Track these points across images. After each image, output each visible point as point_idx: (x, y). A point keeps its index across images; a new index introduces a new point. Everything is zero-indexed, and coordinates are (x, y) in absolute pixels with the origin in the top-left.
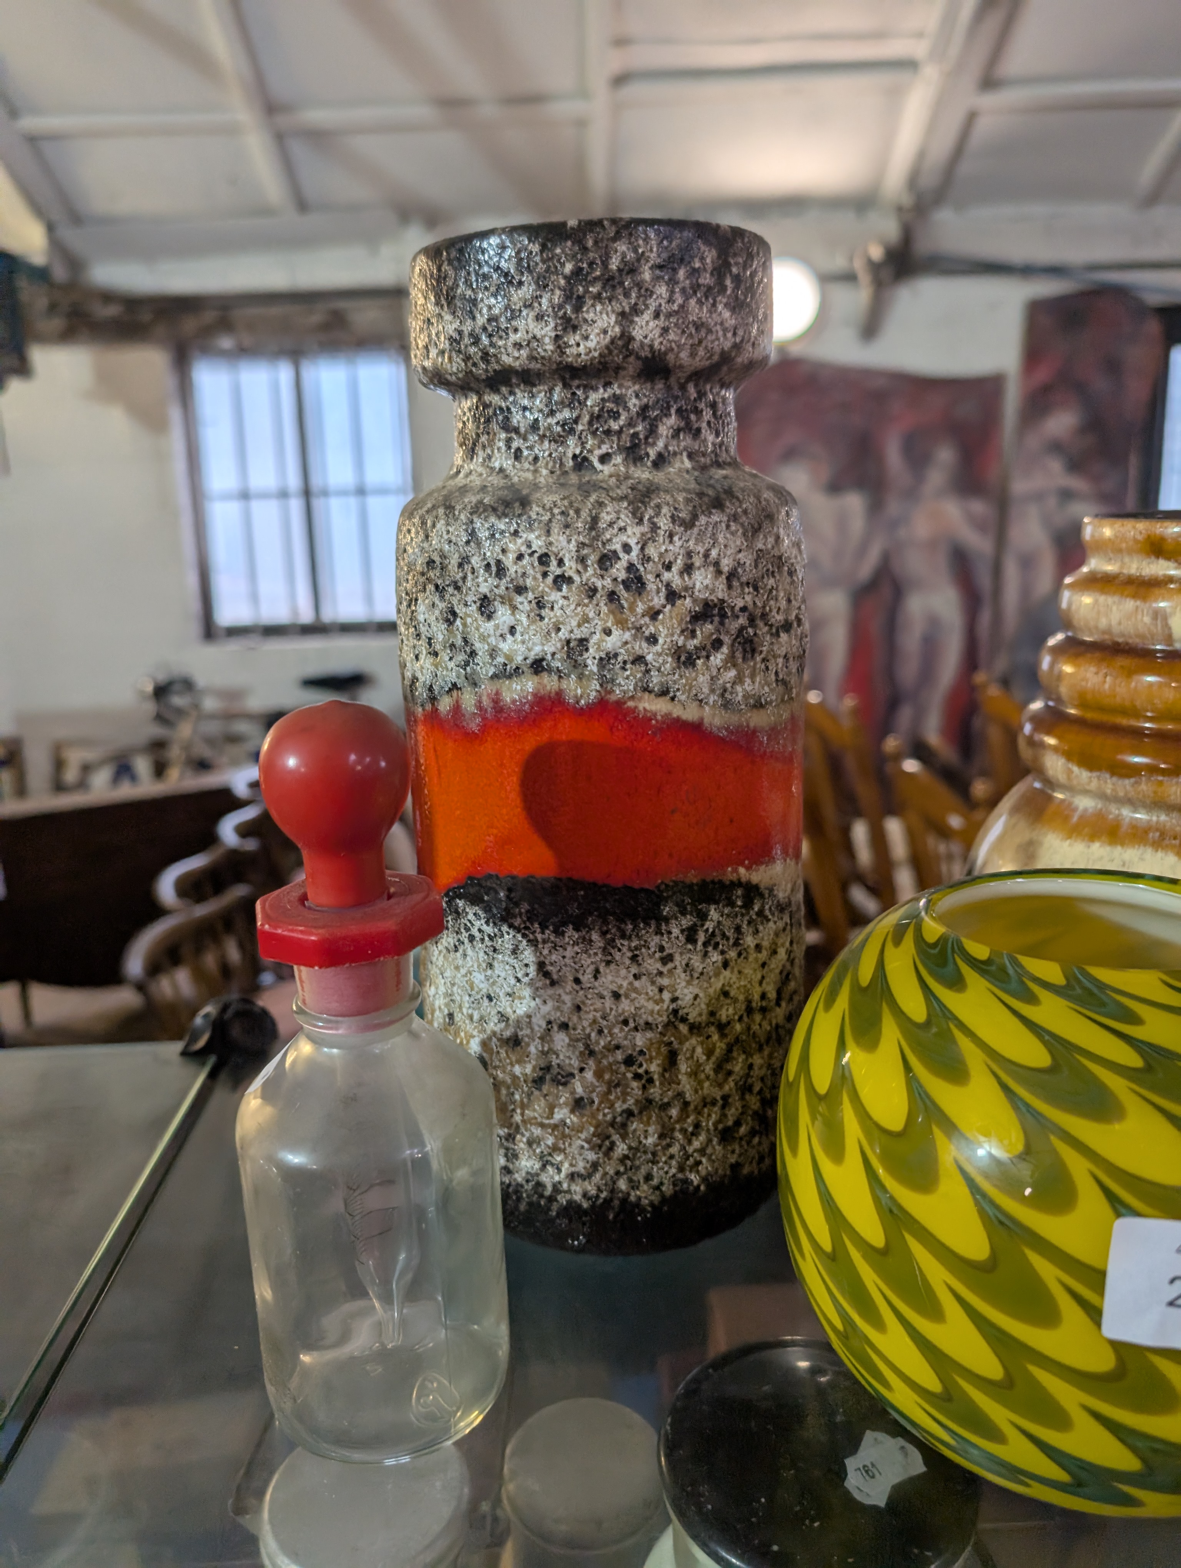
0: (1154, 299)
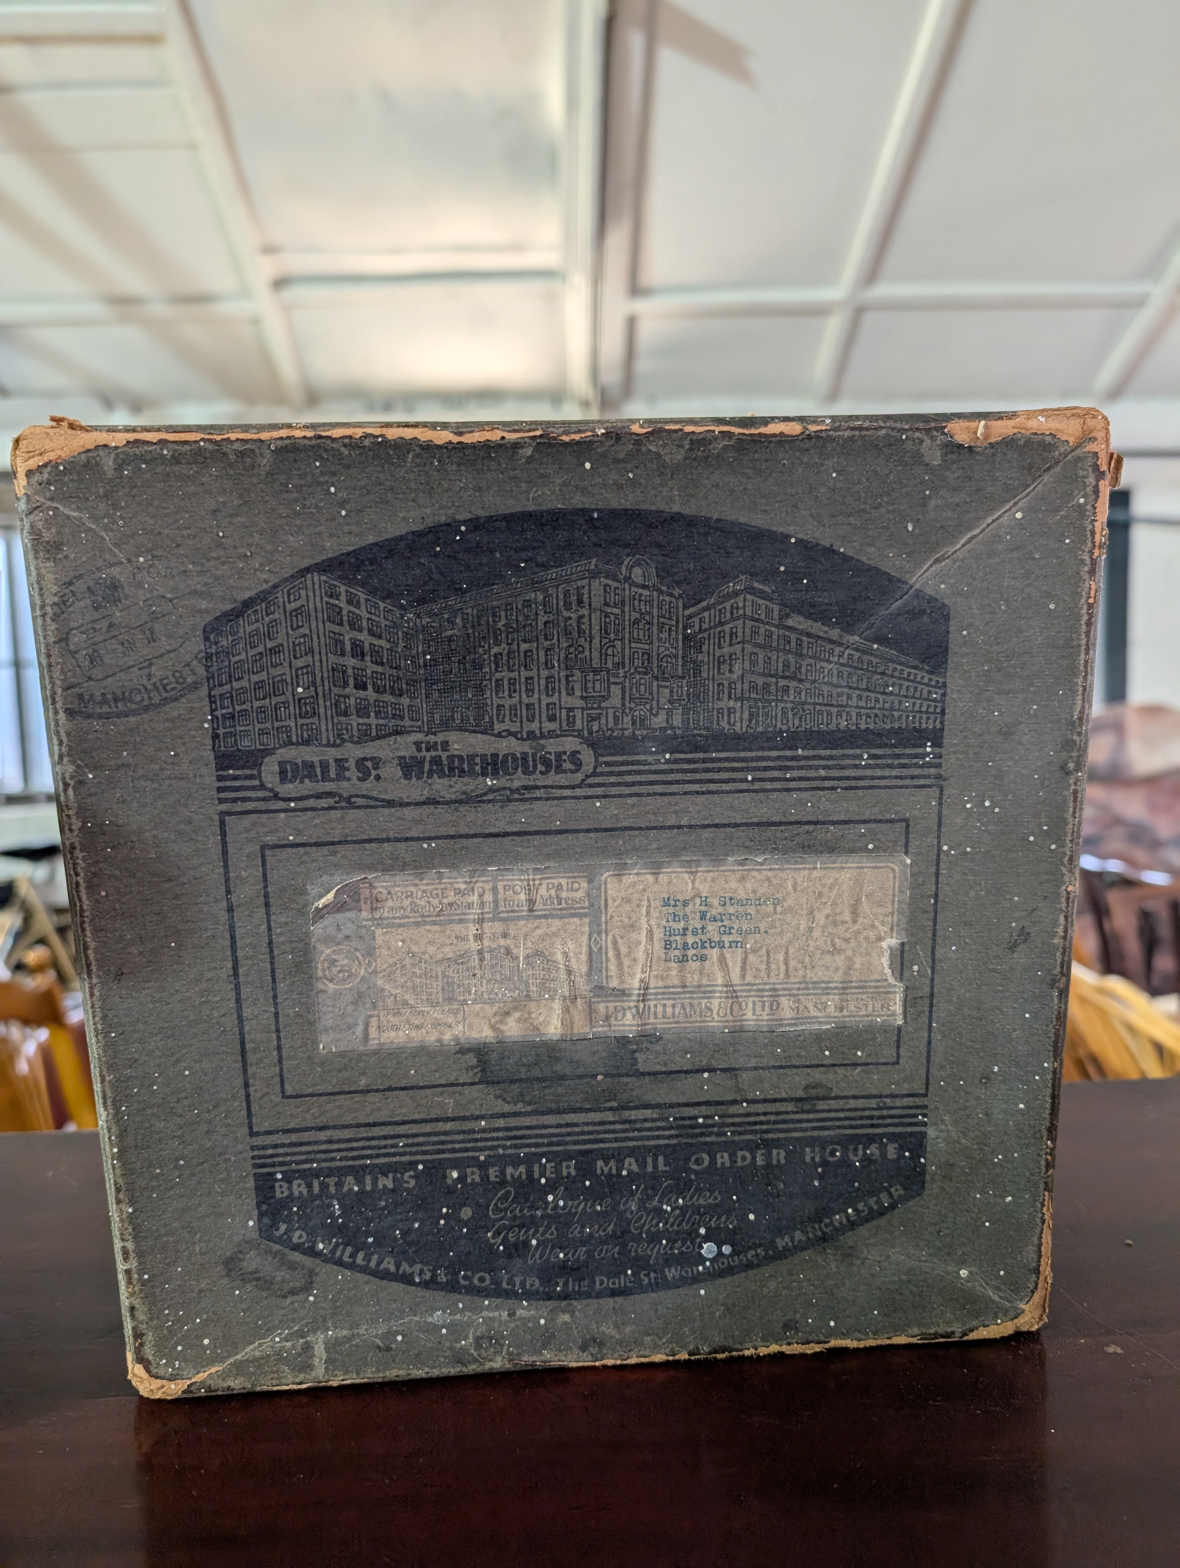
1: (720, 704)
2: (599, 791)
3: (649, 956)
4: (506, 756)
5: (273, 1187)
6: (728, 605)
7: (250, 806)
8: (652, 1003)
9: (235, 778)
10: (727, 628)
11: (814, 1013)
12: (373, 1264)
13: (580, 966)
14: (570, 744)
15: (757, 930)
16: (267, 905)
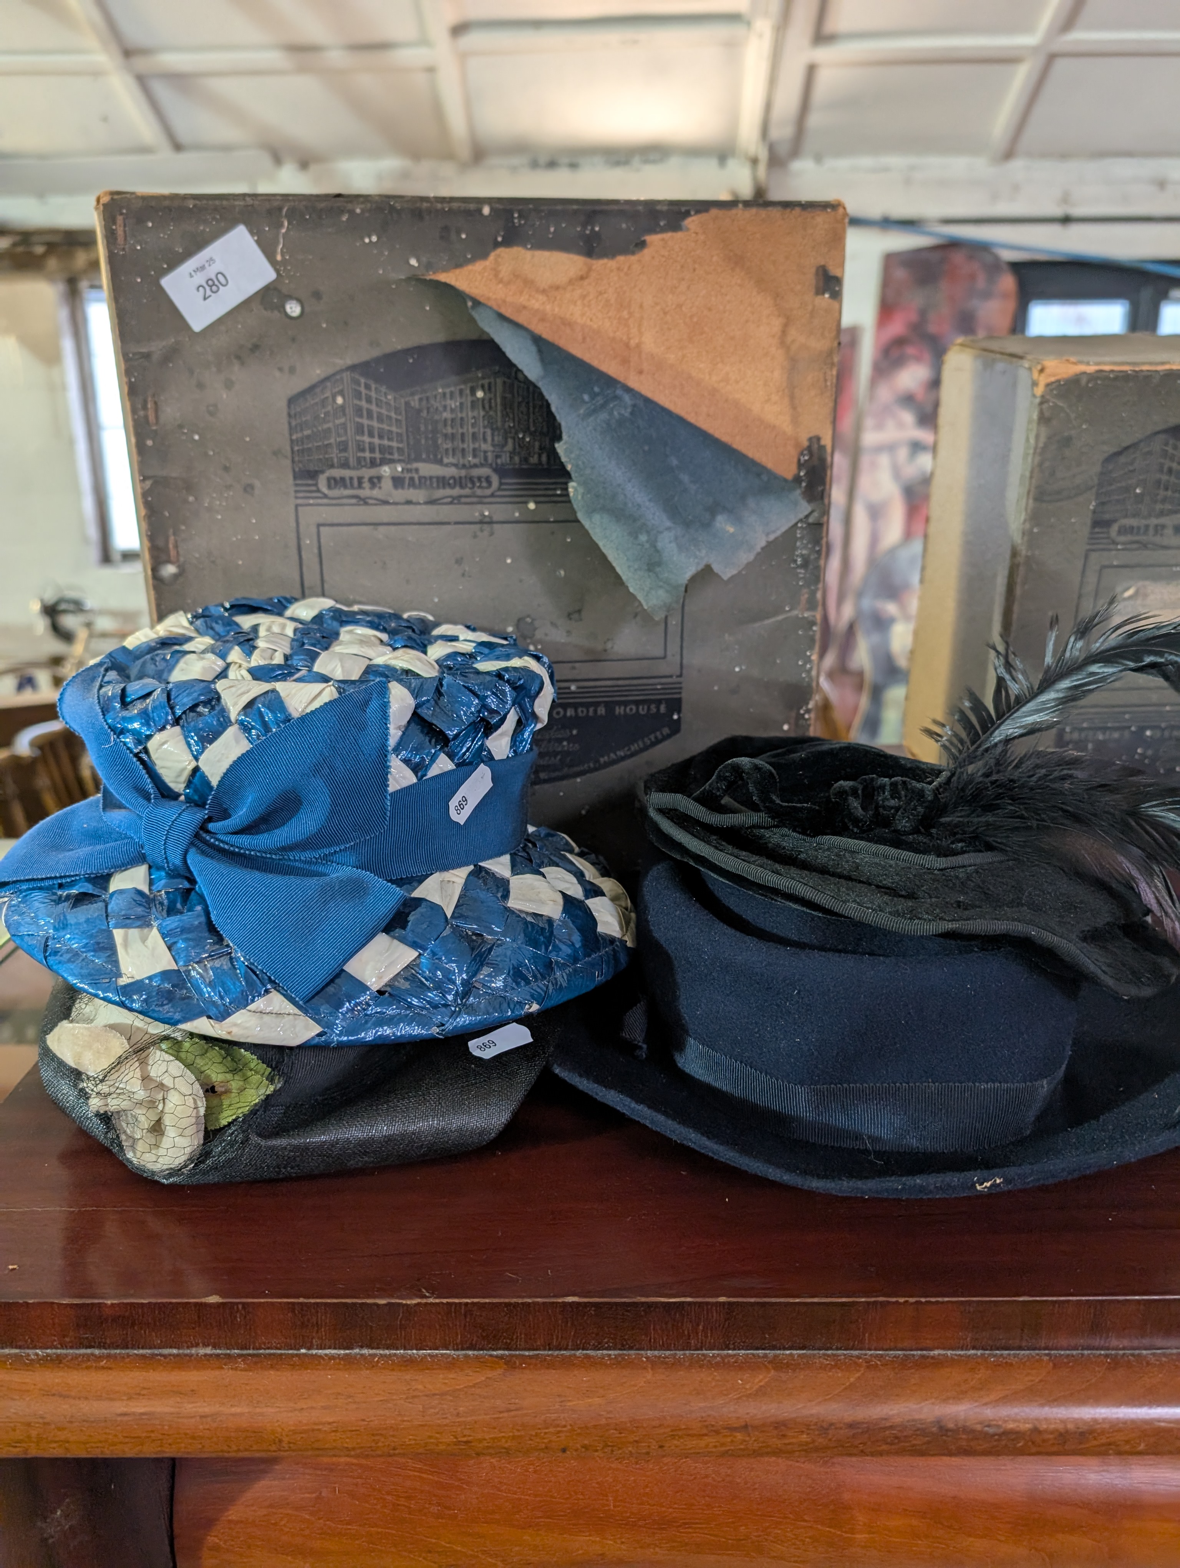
0: (1008, 256)
5: (1063, 736)
7: (1102, 547)
9: (1098, 533)
16: (1096, 595)
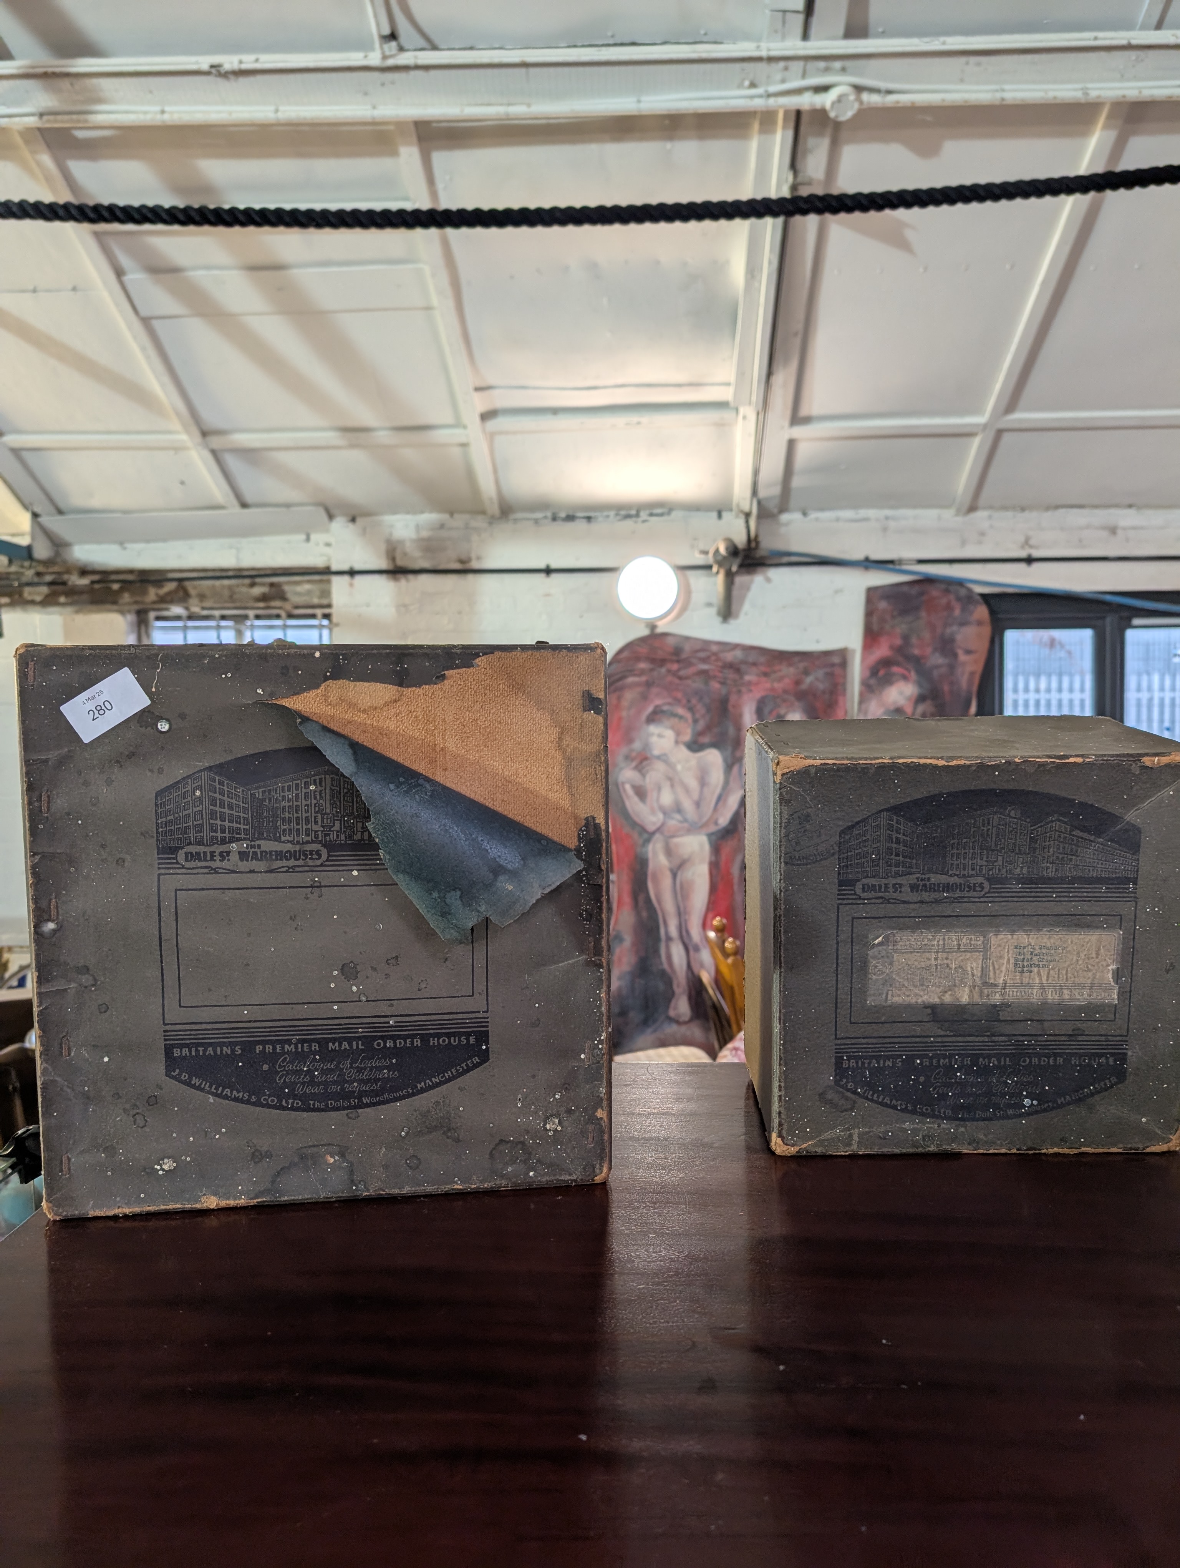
1: (1043, 865)
2: (991, 899)
3: (1007, 970)
4: (953, 885)
5: (842, 1063)
6: (1049, 826)
7: (850, 901)
8: (1007, 990)
9: (844, 890)
10: (1048, 835)
11: (1077, 997)
12: (880, 1100)
13: (978, 973)
14: (980, 880)
15: (1055, 960)
16: (852, 942)
